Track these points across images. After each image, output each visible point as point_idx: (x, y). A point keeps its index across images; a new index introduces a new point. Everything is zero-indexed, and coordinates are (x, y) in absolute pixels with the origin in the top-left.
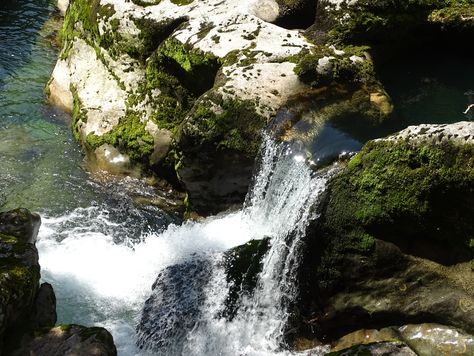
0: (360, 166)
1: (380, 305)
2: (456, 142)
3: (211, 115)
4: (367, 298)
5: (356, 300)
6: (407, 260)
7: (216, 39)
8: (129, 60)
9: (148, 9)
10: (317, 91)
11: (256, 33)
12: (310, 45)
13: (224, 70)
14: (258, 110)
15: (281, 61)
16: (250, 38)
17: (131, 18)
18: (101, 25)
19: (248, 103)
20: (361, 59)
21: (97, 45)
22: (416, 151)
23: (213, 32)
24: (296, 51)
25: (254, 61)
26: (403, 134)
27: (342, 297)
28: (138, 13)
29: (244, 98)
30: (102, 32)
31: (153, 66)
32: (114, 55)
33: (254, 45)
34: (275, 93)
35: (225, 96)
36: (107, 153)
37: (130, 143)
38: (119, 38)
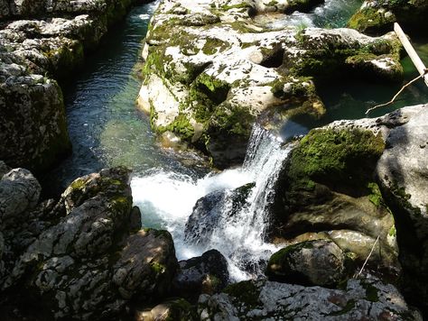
0: (307, 143)
1: (318, 219)
2: (361, 130)
3: (225, 115)
4: (311, 215)
5: (305, 216)
6: (333, 195)
7: (228, 73)
8: (181, 85)
9: (191, 57)
10: (283, 101)
11: (250, 70)
12: (280, 77)
13: (232, 90)
14: (251, 112)
15: (264, 85)
16: (247, 73)
17: (182, 62)
18: (165, 66)
19: (245, 108)
20: (308, 84)
21: (163, 77)
22: (338, 134)
23: (226, 70)
24: (272, 80)
25: (249, 85)
26: (331, 125)
27: (297, 214)
28: (186, 59)
29: (243, 105)
30: (166, 70)
31: (193, 88)
32: (172, 82)
33: (249, 77)
34: (260, 103)
35: (233, 105)
36: (169, 136)
37: (181, 131)
38: (175, 73)
